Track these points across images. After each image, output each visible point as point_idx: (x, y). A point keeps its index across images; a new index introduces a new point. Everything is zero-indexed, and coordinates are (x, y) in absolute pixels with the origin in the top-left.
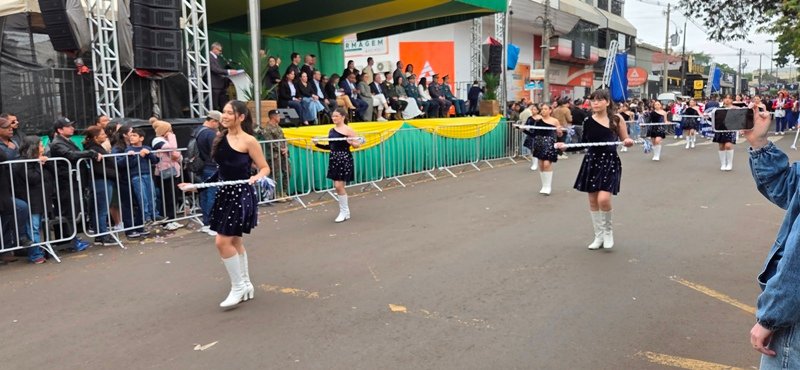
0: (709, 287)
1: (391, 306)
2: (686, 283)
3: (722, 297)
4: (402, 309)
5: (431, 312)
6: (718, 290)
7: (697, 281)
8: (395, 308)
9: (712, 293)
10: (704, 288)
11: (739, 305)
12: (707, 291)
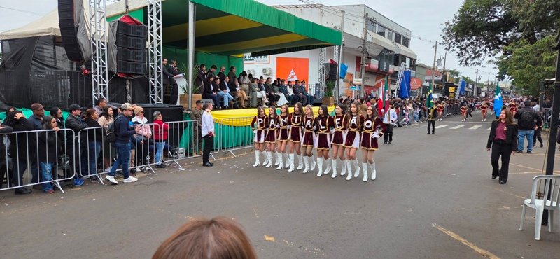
0: (456, 233)
1: (265, 236)
2: (442, 229)
3: (464, 241)
4: (272, 239)
5: (289, 242)
6: (461, 236)
7: (449, 227)
8: (268, 238)
9: (457, 238)
10: (452, 233)
11: (473, 247)
12: (454, 236)
